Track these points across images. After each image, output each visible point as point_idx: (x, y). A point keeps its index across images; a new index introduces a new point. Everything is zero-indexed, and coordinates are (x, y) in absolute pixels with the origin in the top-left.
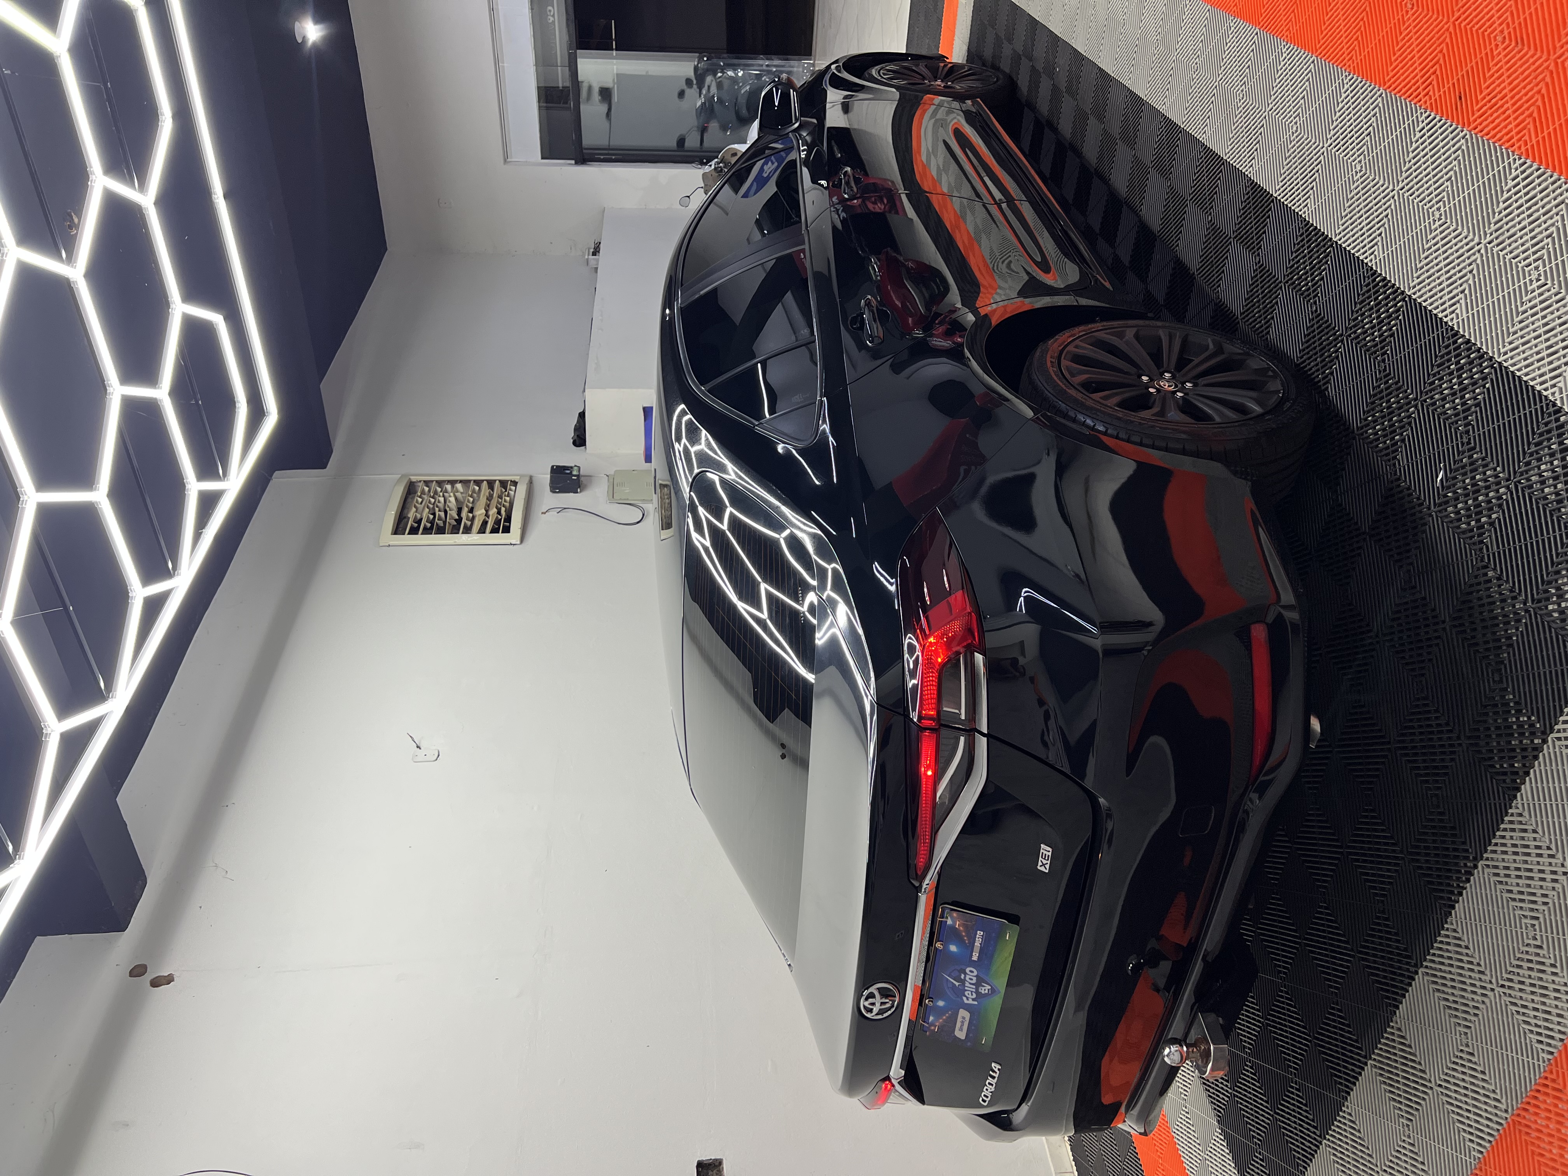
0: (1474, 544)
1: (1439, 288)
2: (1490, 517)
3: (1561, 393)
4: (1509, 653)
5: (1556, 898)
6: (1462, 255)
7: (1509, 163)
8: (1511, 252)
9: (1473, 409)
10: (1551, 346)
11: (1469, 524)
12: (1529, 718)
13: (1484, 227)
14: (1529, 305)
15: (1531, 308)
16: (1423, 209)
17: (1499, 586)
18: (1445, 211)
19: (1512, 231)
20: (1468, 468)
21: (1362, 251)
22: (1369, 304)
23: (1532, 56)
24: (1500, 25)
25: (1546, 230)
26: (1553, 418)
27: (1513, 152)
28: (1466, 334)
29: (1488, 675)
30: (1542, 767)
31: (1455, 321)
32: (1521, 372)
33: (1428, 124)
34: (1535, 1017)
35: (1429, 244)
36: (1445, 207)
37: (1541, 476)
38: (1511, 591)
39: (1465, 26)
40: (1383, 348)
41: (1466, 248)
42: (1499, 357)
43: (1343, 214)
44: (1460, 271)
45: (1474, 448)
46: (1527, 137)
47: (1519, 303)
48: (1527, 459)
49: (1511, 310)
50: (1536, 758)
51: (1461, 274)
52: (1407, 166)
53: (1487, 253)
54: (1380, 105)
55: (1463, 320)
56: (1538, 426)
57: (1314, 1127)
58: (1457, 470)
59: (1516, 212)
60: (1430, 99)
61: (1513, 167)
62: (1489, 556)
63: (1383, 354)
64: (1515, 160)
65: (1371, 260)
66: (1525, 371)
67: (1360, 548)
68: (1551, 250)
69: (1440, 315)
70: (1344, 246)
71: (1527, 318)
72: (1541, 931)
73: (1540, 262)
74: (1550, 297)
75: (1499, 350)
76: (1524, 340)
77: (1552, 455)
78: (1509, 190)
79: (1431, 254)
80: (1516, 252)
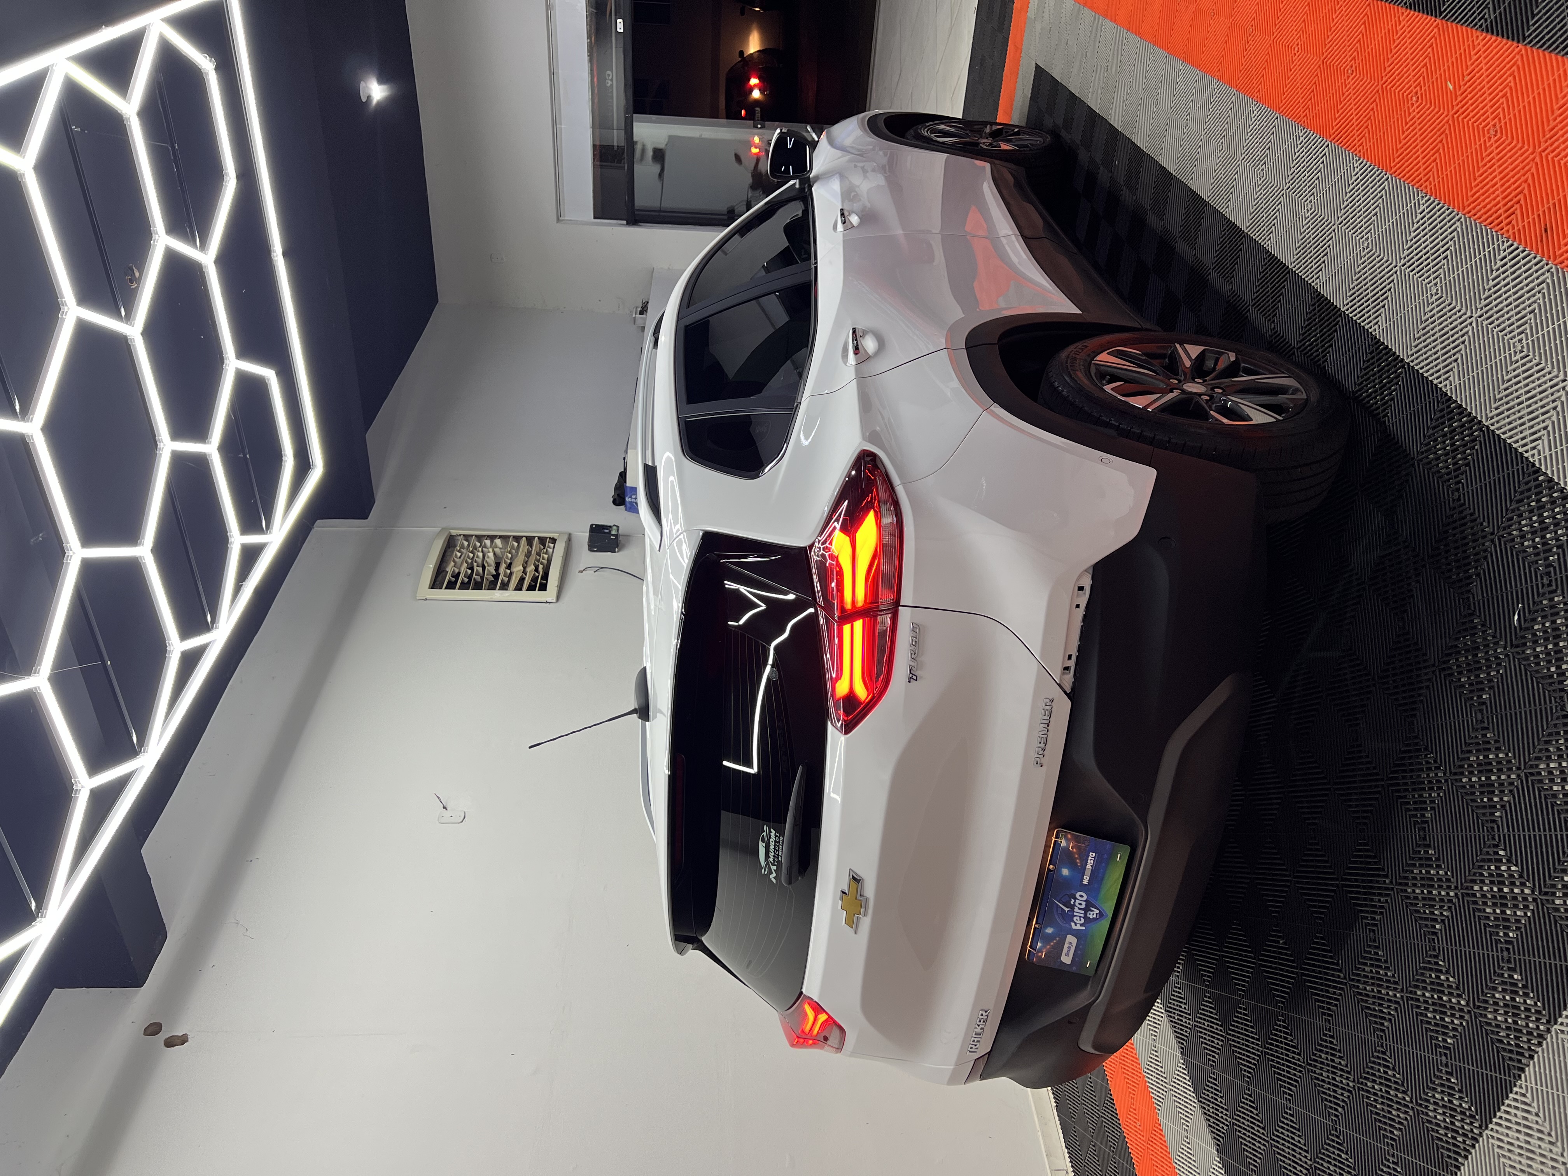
0: (1462, 593)
1: (1434, 357)
3: (1539, 455)
6: (1456, 327)
7: (1499, 245)
8: (1498, 326)
9: (1463, 469)
10: (1532, 412)
12: (1507, 755)
13: (1476, 303)
14: (1513, 374)
15: (1515, 377)
17: (1483, 632)
18: (1442, 287)
21: (1367, 321)
22: (1373, 370)
23: (1520, 149)
24: (1493, 119)
25: (1529, 306)
26: (1532, 477)
27: (1502, 235)
28: (1459, 400)
31: (1448, 387)
33: (1427, 207)
35: (1427, 316)
36: (1441, 283)
37: (1521, 530)
38: (1494, 637)
39: (1463, 119)
41: (1459, 321)
42: (1487, 421)
44: (1453, 342)
45: (1464, 504)
46: (1514, 222)
47: (1504, 373)
48: (1510, 515)
49: (1498, 378)
51: (1454, 344)
52: (1409, 244)
53: (1477, 326)
55: (1456, 386)
56: (1519, 485)
58: (1449, 524)
59: (1503, 290)
60: (1431, 184)
61: (1502, 248)
62: (1474, 604)
64: (1503, 242)
65: (1375, 330)
66: (1509, 434)
68: (1533, 324)
69: (1435, 382)
71: (1512, 386)
73: (1523, 335)
74: (1532, 368)
75: (1486, 415)
76: (1509, 405)
77: (1531, 511)
78: (1498, 270)
79: (1428, 325)
80: (1503, 326)
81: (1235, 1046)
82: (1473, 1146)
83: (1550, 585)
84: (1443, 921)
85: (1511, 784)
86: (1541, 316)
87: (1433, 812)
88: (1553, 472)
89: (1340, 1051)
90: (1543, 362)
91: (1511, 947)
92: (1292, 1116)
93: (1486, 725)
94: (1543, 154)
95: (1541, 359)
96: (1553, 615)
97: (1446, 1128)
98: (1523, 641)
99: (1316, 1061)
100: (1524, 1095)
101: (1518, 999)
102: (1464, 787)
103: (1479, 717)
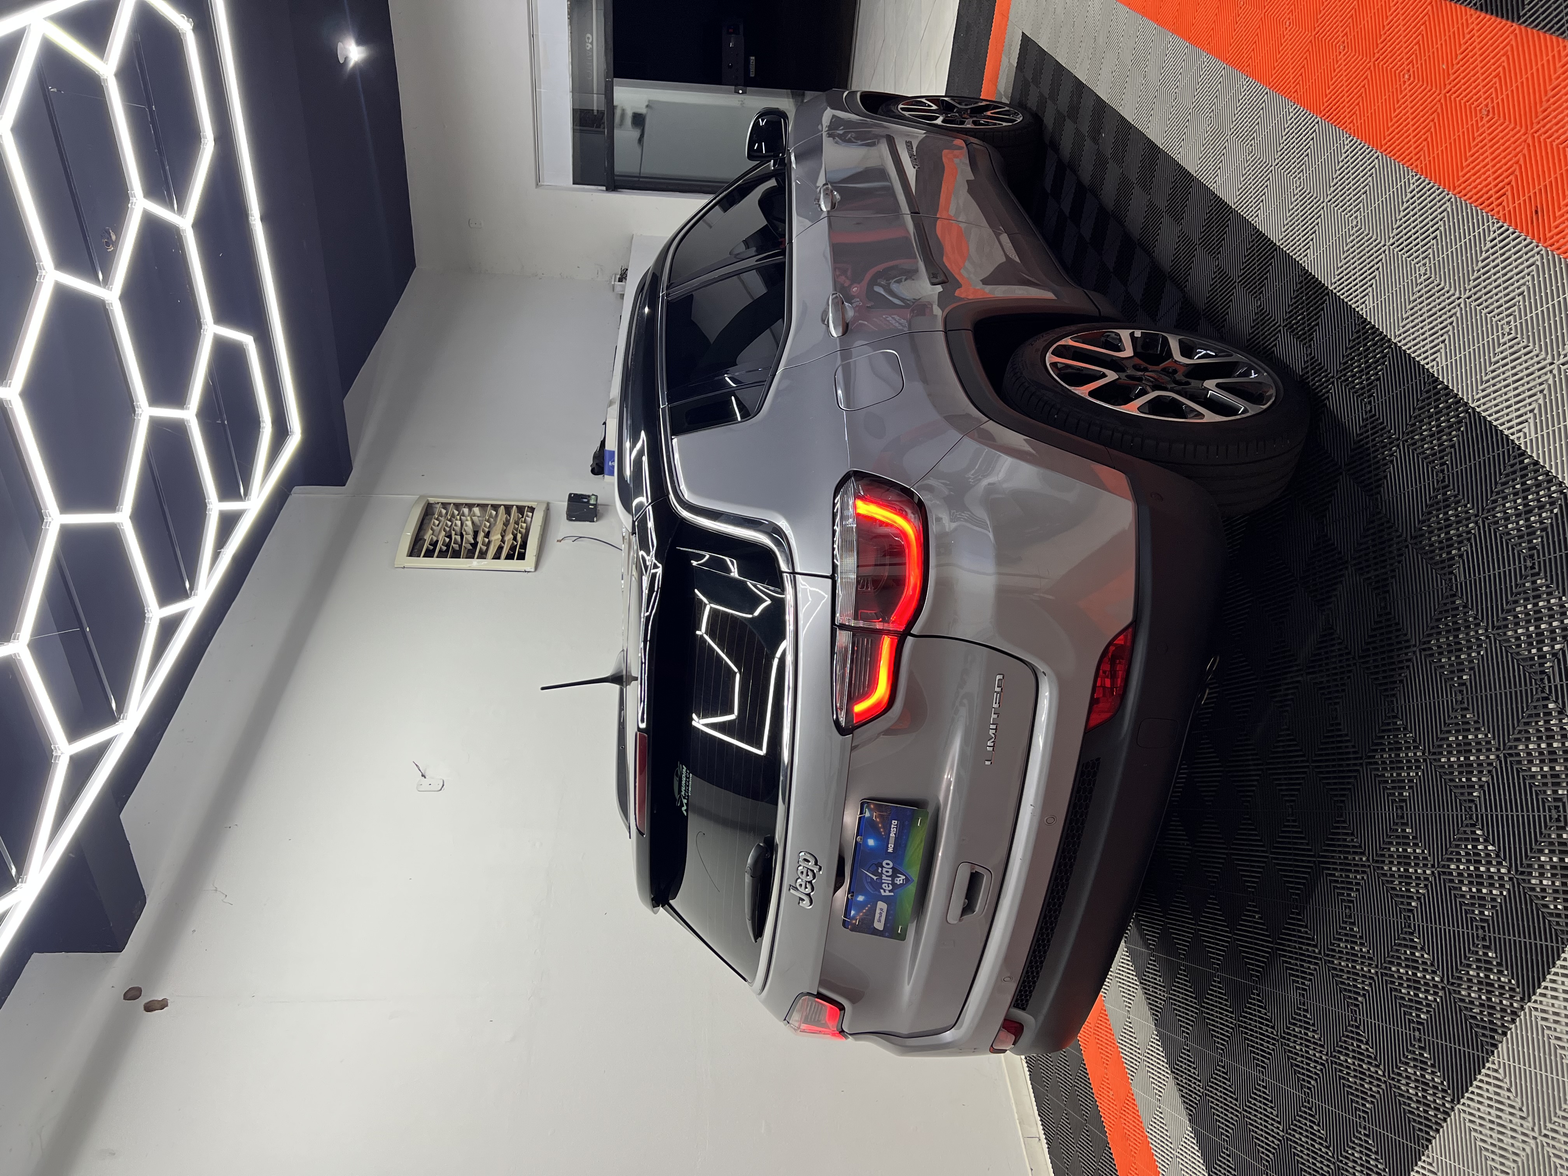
0: (1445, 574)
1: (1422, 337)
2: (1459, 550)
3: (1525, 438)
6: (1444, 308)
7: (1489, 226)
8: (1487, 307)
9: (1448, 450)
10: (1519, 395)
11: (1441, 555)
12: (1486, 735)
13: (1464, 284)
14: (1501, 356)
15: (1503, 359)
16: (1411, 264)
17: (1465, 614)
18: (1430, 267)
19: (1489, 288)
20: (1442, 504)
22: (1358, 349)
23: (1512, 130)
24: (1486, 99)
25: (1518, 288)
26: (1517, 460)
27: (1492, 216)
28: (1445, 381)
31: (1435, 368)
32: (1492, 417)
33: (1418, 186)
35: (1415, 296)
36: (1430, 263)
37: (1505, 513)
38: (1475, 618)
39: (1455, 98)
40: (1369, 390)
41: (1447, 302)
42: (1473, 403)
43: (1339, 265)
44: (1441, 323)
45: (1448, 486)
46: (1505, 203)
47: (1492, 355)
48: (1494, 497)
49: (1485, 360)
51: (1442, 325)
52: (1398, 223)
53: (1466, 307)
54: (1377, 166)
55: (1442, 367)
56: (1505, 467)
58: (1432, 505)
59: (1493, 271)
60: (1421, 163)
61: (1492, 229)
62: (1457, 585)
63: (1369, 397)
64: (1493, 223)
65: (1362, 309)
66: (1495, 416)
67: (1342, 576)
68: (1522, 307)
69: (1422, 363)
70: (1338, 294)
71: (1499, 368)
73: (1512, 317)
74: (1519, 350)
75: (1473, 396)
76: (1495, 388)
77: (1516, 494)
78: (1487, 251)
79: (1416, 306)
80: (1491, 308)
81: (1208, 1019)
82: (1445, 1120)
83: (1533, 568)
84: (1419, 898)
85: (1490, 764)
86: (1530, 298)
87: (1411, 791)
88: (1538, 455)
89: (1313, 1025)
90: (1531, 344)
91: (1486, 925)
92: (1265, 1087)
93: (1466, 705)
94: (1536, 135)
95: (1529, 341)
96: (1535, 597)
97: (1418, 1102)
98: (1505, 623)
99: (1289, 1034)
100: (1496, 1071)
101: (1492, 977)
102: (1443, 767)
103: (1459, 698)
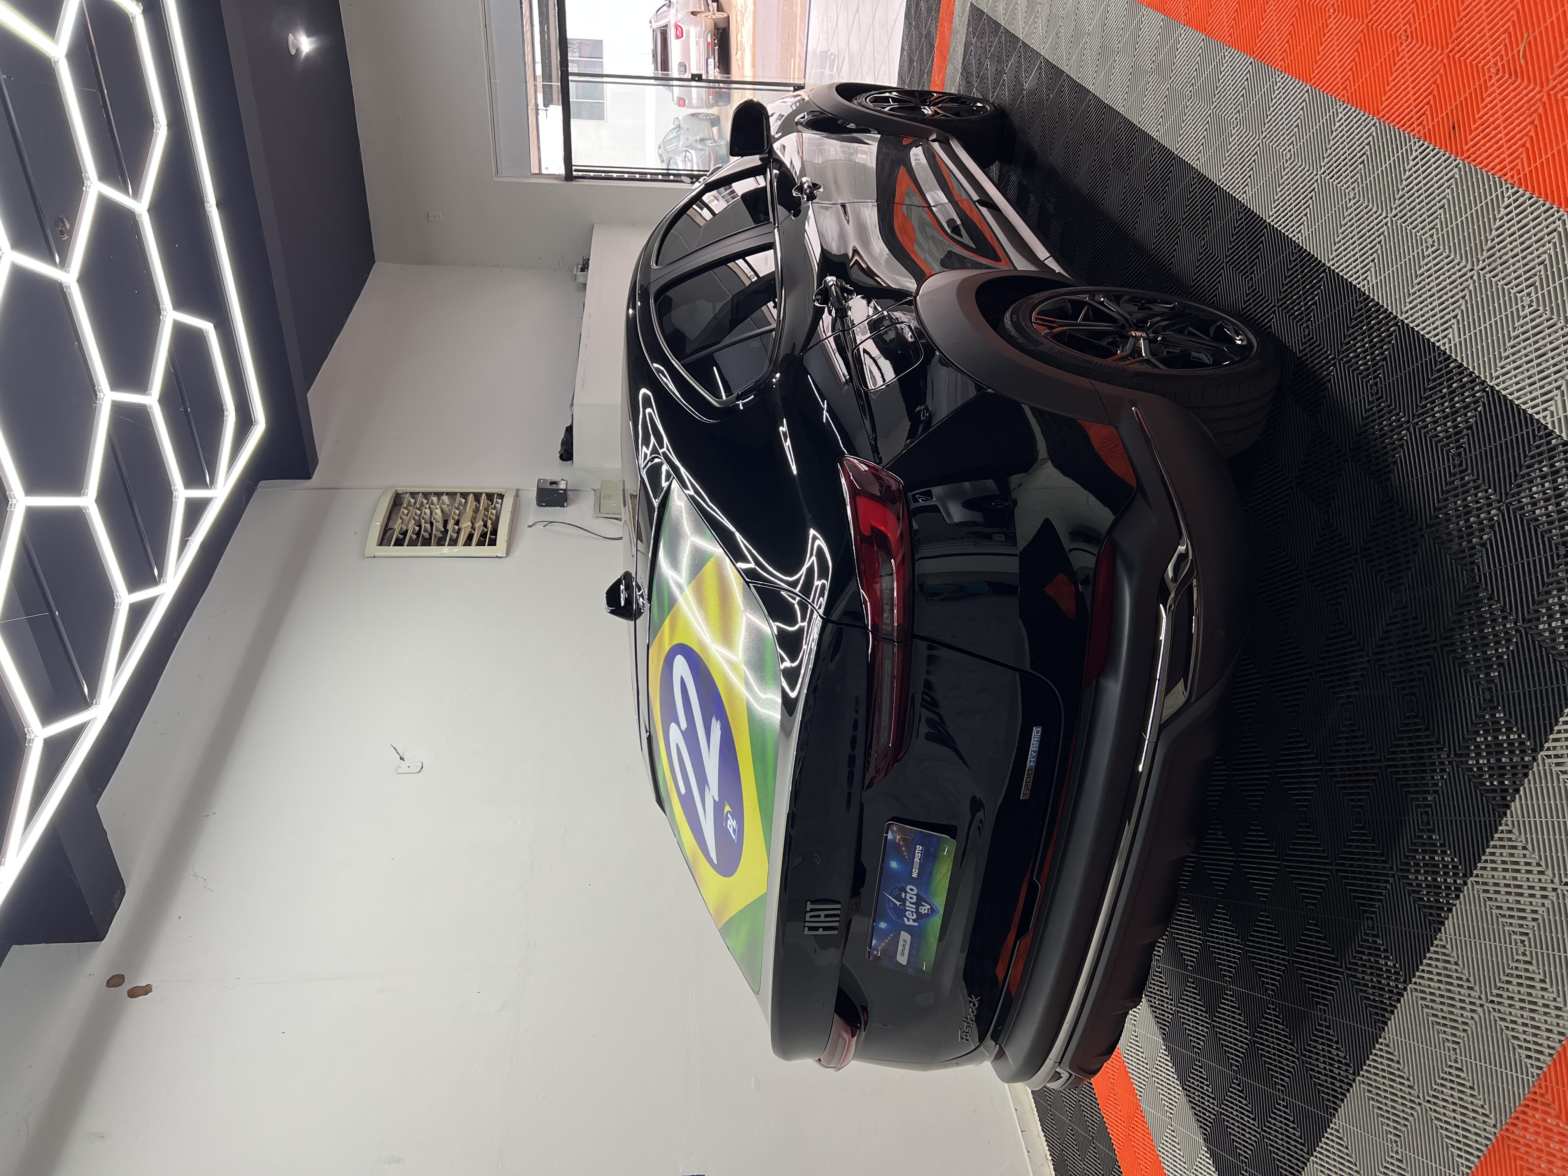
0: (1466, 565)
1: (1431, 313)
2: (1481, 538)
3: (1552, 416)
4: (1499, 672)
5: (1545, 914)
6: (1455, 281)
7: (1502, 192)
8: (1503, 279)
9: (1465, 432)
10: (1542, 371)
11: (1460, 544)
12: (1519, 736)
13: (1477, 254)
14: (1521, 330)
15: (1523, 333)
16: (1416, 236)
17: (1490, 606)
18: (1438, 238)
19: (1505, 258)
20: (1460, 490)
21: (1355, 276)
22: (1361, 328)
23: (1525, 88)
24: (1494, 57)
25: (1539, 257)
26: (1544, 441)
27: (1506, 181)
28: (1459, 359)
29: (1478, 694)
30: (1532, 785)
31: (1447, 346)
32: (1513, 396)
33: (1421, 153)
34: (1524, 1032)
35: (1422, 270)
36: (1438, 234)
37: (1532, 497)
38: (1502, 611)
39: (1459, 58)
40: (1375, 371)
41: (1459, 274)
42: (1491, 381)
43: (1337, 240)
44: (1452, 297)
45: (1466, 470)
46: (1519, 167)
47: (1511, 329)
48: (1519, 481)
49: (1503, 335)
50: (1526, 775)
51: (1454, 299)
52: (1401, 193)
53: (1479, 279)
54: (1374, 134)
55: (1455, 345)
56: (1529, 449)
57: (1301, 1144)
58: (1448, 491)
59: (1508, 240)
60: (1424, 128)
61: (1506, 195)
62: (1480, 576)
63: (1375, 378)
64: (1507, 188)
65: (1364, 286)
66: (1516, 395)
67: (1352, 568)
68: (1543, 276)
69: (1432, 340)
70: (1337, 271)
71: (1519, 344)
72: (1530, 947)
73: (1532, 288)
74: (1542, 323)
75: (1491, 374)
76: (1516, 364)
77: (1543, 477)
78: (1501, 218)
79: (1424, 280)
80: (1508, 279)
81: (1221, 1034)
83: (1566, 556)
86: (1552, 267)
87: (1436, 796)
89: (1337, 1042)
90: (1555, 316)
92: (1286, 1107)
93: (1495, 704)
94: (1552, 93)
95: (1552, 314)
98: (1536, 615)
99: (1311, 1052)
102: (1472, 770)
103: (1488, 697)
